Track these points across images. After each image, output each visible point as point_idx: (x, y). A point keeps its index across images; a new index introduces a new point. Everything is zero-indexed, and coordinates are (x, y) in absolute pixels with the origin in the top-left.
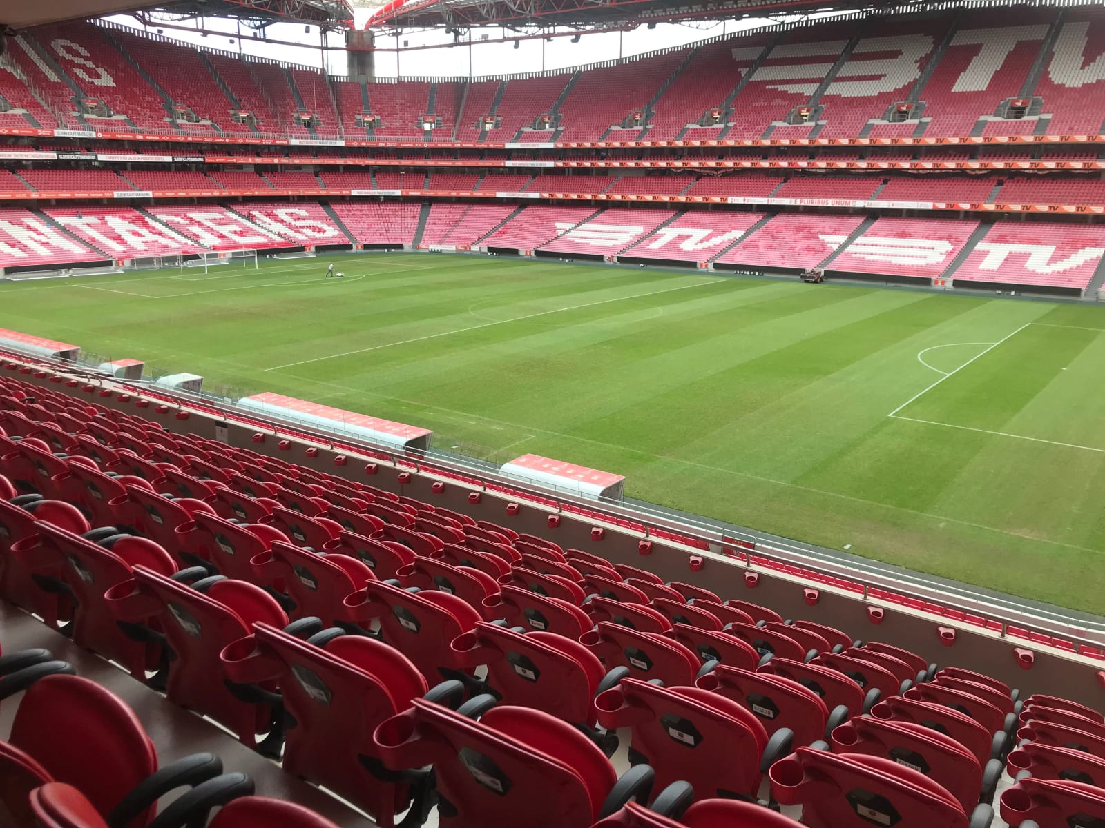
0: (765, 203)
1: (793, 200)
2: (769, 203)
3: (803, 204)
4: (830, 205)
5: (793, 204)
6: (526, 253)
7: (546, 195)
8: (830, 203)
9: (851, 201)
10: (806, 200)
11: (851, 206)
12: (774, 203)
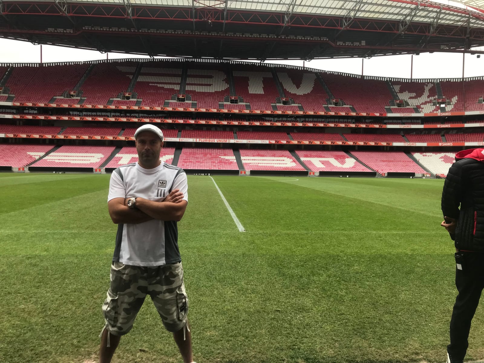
0: (179, 141)
1: (195, 139)
2: (181, 141)
3: (200, 141)
4: (216, 142)
5: (195, 141)
6: (19, 169)
7: (11, 136)
8: (216, 141)
9: (227, 140)
10: (202, 139)
11: (228, 142)
12: (184, 141)
